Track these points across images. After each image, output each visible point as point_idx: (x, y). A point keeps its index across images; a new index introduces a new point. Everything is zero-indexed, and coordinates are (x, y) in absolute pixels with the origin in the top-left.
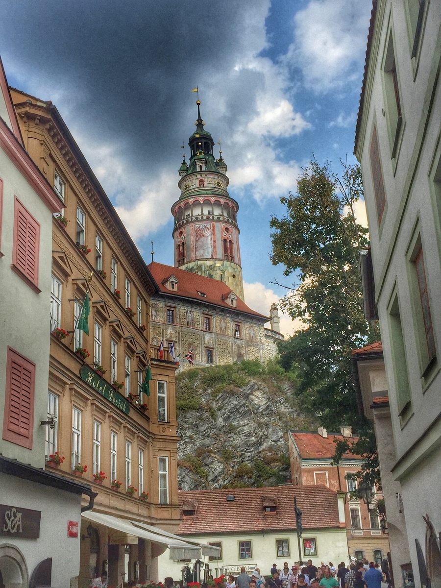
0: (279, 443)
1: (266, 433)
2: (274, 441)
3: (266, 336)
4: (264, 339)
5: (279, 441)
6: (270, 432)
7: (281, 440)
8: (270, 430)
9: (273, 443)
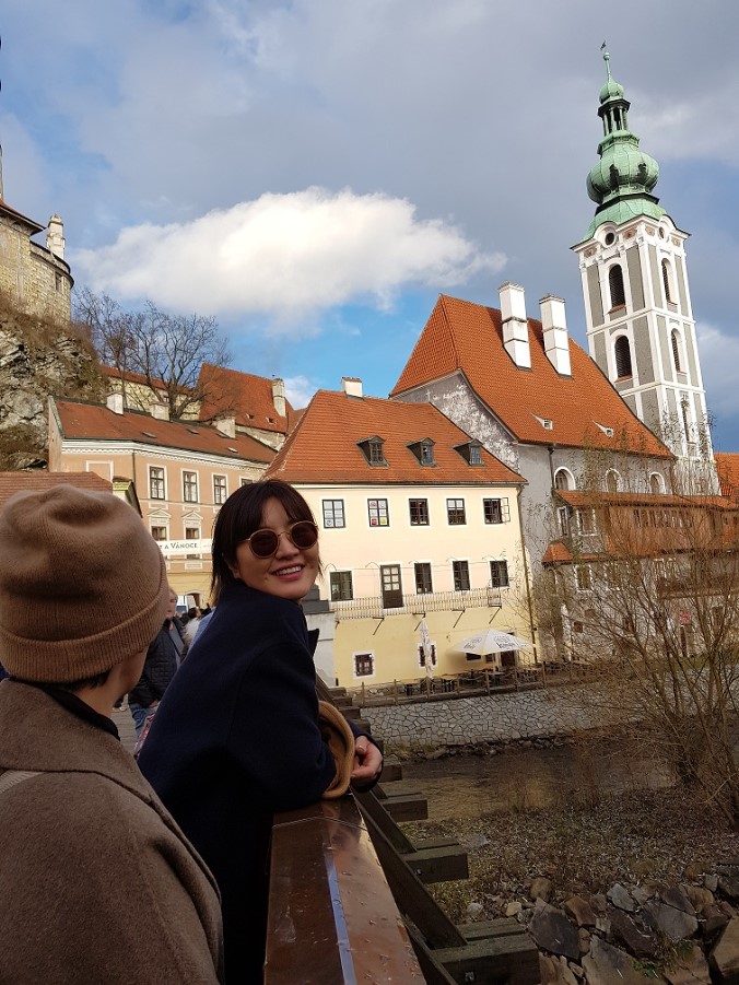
0: (34, 422)
1: (10, 404)
2: (25, 418)
3: (33, 254)
4: (28, 260)
5: (34, 418)
6: (17, 403)
7: (38, 416)
8: (20, 398)
9: (24, 421)
